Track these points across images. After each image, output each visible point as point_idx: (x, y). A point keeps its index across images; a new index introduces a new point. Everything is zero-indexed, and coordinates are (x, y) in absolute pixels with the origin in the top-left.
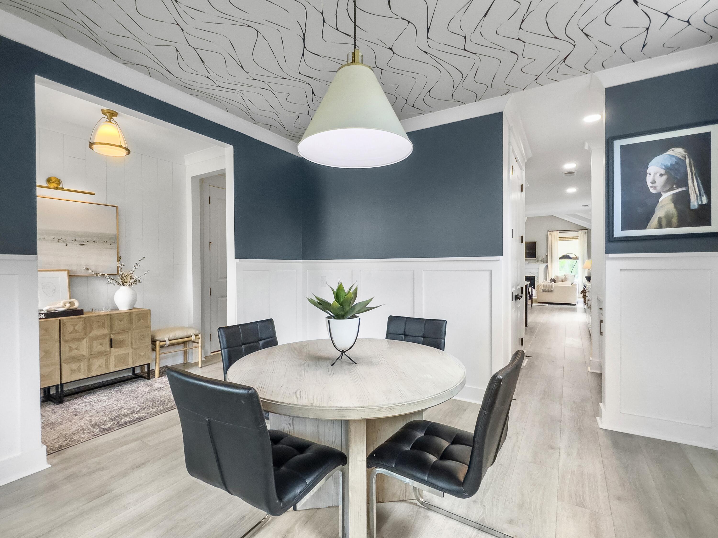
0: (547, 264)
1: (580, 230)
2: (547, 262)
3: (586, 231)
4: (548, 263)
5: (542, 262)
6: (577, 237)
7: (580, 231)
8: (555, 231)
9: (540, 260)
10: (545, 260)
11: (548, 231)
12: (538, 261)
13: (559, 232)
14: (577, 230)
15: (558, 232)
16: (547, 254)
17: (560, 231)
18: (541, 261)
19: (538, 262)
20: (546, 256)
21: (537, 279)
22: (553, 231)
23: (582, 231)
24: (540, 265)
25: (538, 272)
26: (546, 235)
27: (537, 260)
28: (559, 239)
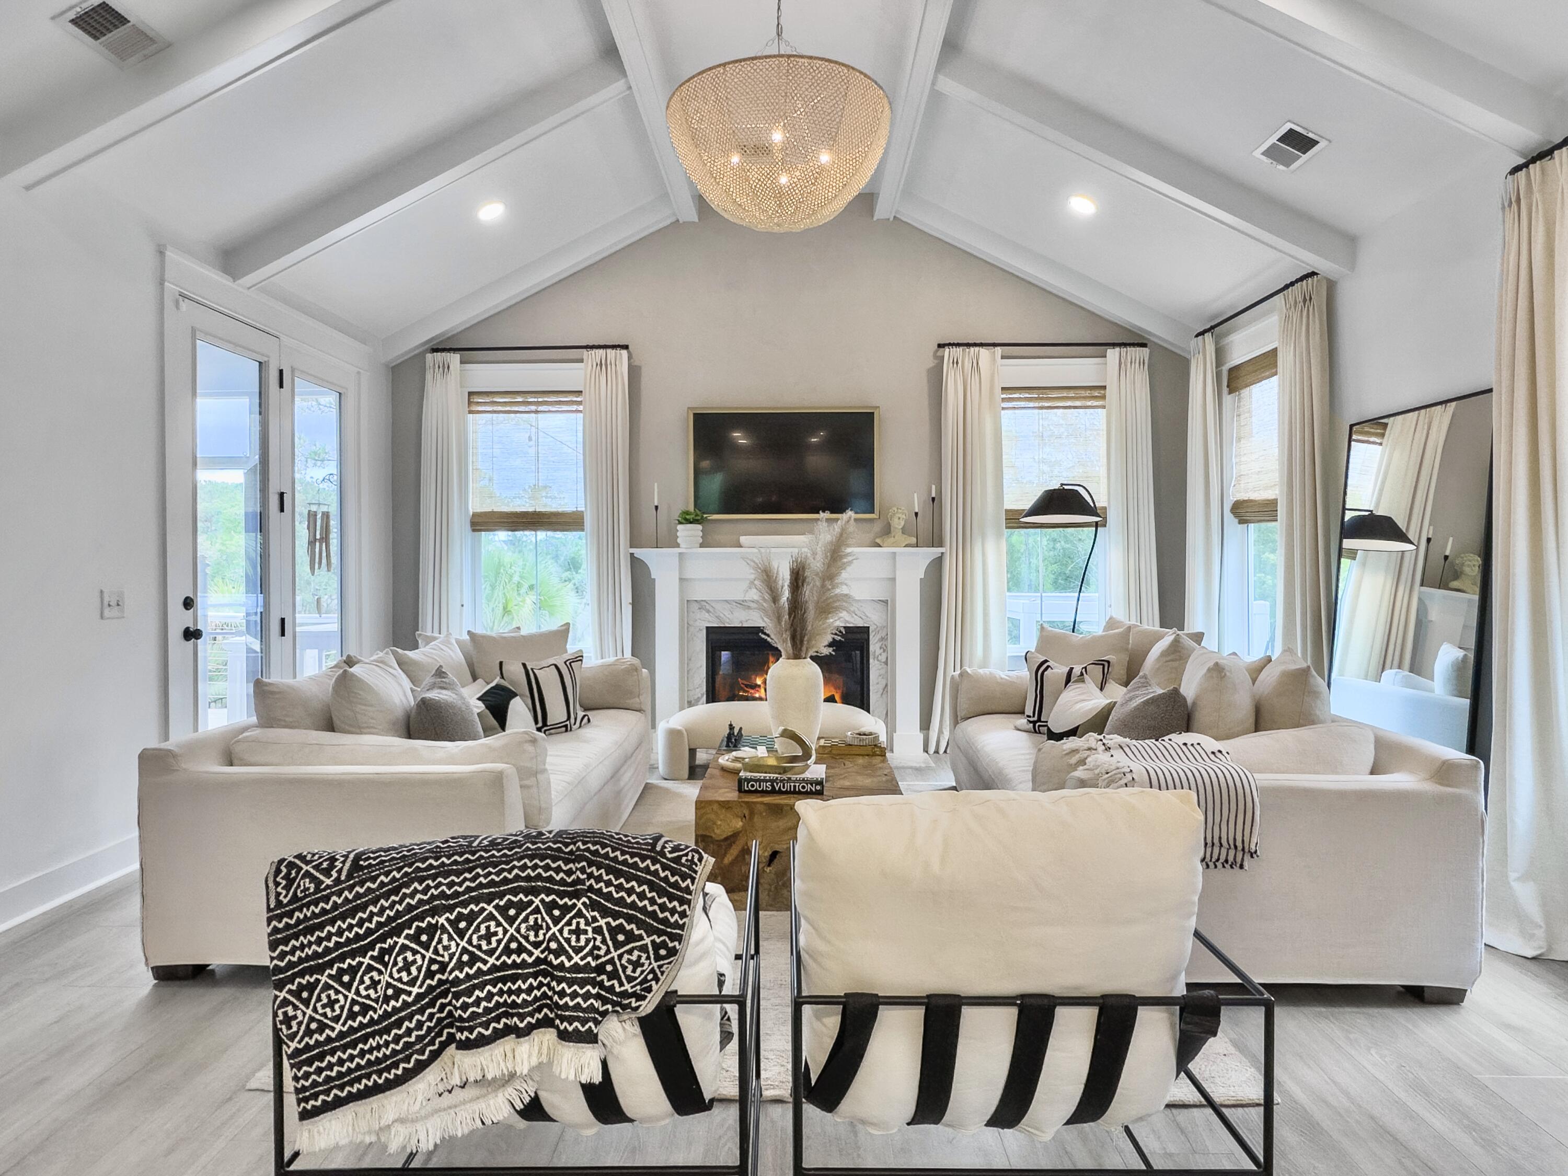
0: (942, 550)
1: (1114, 345)
2: (936, 540)
3: (1146, 351)
4: (941, 545)
5: (914, 540)
6: (1097, 392)
7: (1113, 354)
8: (981, 345)
9: (898, 523)
10: (924, 524)
11: (940, 346)
12: (887, 531)
13: (1003, 357)
14: (1099, 347)
15: (999, 350)
16: (940, 492)
17: (1013, 348)
18: (904, 531)
19: (891, 540)
20: (933, 499)
21: (881, 648)
22: (968, 345)
23: (1124, 350)
24: (894, 553)
25: (886, 602)
26: (929, 371)
27: (877, 527)
28: (1003, 400)
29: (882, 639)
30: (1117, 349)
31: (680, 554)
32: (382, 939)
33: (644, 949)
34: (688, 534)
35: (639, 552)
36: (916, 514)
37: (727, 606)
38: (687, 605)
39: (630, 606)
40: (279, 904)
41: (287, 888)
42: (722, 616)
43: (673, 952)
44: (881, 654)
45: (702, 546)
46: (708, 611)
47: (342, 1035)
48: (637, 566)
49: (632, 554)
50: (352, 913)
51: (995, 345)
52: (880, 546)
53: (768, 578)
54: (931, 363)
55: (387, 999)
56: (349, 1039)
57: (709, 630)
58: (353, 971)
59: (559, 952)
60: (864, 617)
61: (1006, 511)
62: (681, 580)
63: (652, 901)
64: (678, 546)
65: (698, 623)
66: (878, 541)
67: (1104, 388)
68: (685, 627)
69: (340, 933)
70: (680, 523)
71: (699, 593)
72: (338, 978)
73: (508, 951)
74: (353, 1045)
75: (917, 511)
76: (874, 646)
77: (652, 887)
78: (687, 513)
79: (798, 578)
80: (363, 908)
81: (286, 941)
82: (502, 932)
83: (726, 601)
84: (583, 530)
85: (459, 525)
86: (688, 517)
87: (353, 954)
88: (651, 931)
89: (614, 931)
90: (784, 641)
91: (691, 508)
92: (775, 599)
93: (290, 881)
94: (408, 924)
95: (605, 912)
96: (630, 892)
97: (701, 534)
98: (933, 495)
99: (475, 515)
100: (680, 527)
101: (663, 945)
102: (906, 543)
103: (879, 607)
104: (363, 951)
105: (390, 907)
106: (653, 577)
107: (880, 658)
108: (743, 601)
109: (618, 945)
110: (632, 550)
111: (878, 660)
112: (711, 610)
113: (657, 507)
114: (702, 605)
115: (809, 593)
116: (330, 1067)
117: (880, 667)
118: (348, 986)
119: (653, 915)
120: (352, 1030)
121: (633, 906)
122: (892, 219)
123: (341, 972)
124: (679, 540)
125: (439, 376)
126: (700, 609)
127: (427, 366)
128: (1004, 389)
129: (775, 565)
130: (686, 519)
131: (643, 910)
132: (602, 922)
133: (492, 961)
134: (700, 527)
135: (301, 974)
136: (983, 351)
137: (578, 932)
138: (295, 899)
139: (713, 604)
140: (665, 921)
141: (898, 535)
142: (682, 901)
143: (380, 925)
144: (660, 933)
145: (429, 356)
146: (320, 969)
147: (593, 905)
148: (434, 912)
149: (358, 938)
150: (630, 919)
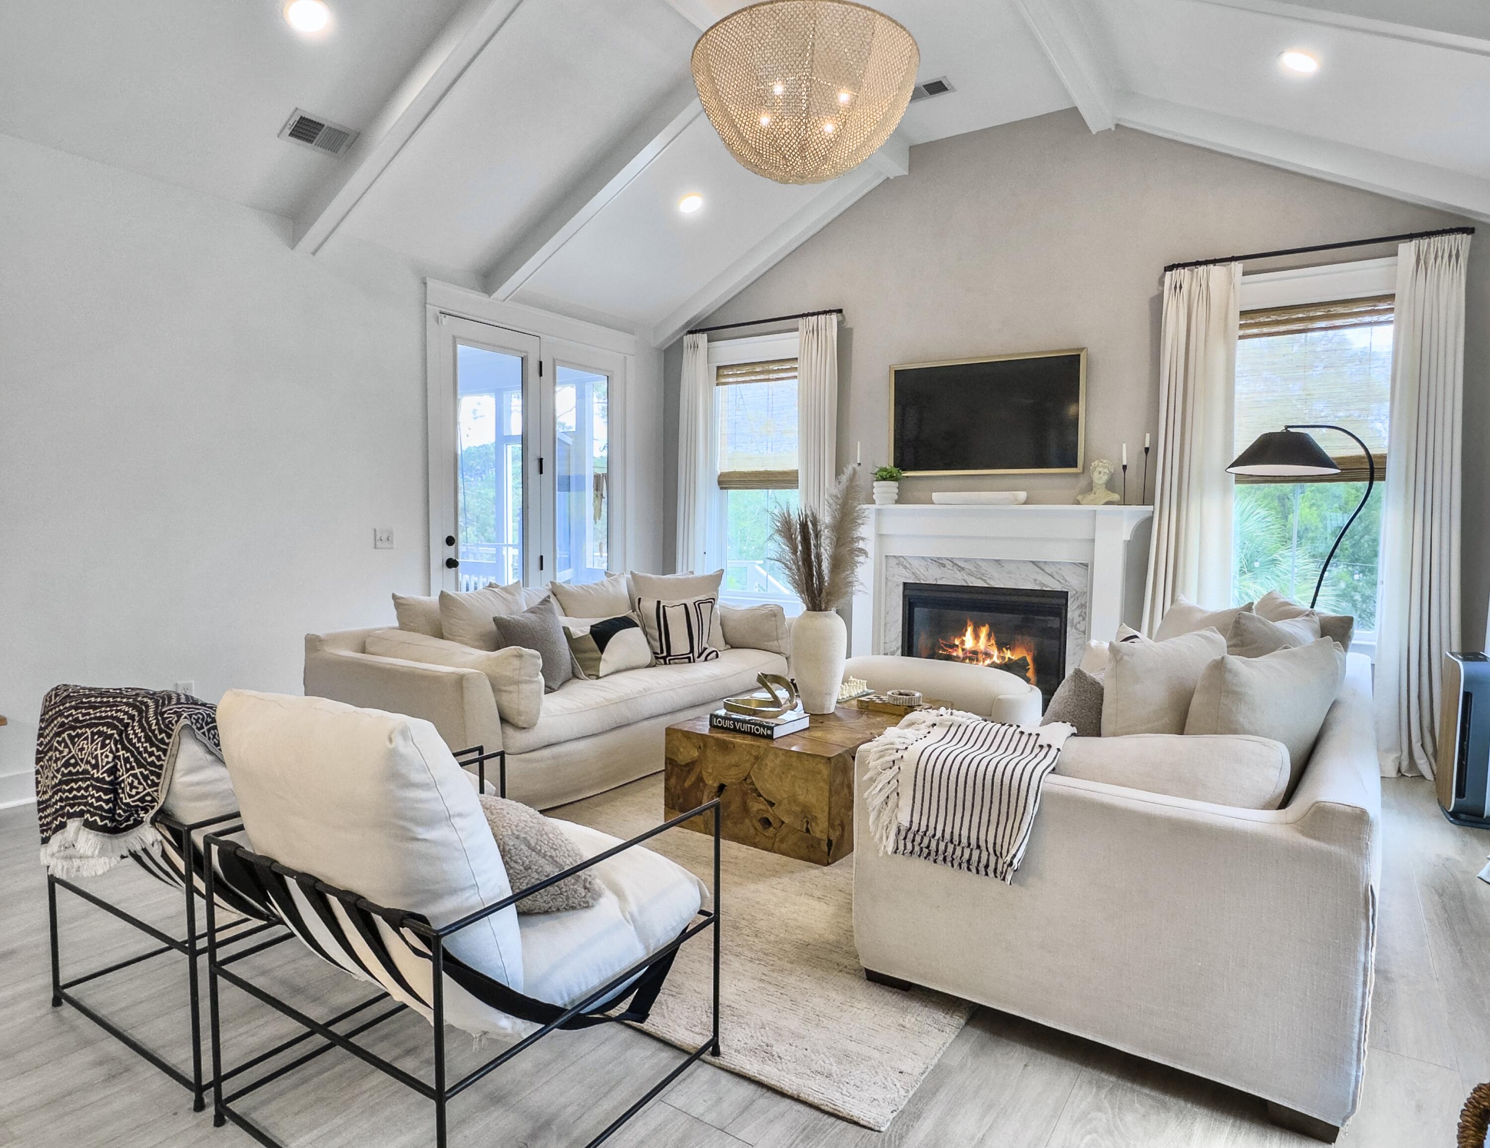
1: (1410, 237)
5: (1118, 497)
7: (1407, 250)
9: (1099, 478)
10: (1134, 479)
12: (1088, 487)
18: (1109, 486)
19: (1092, 497)
20: (1146, 451)
21: (1080, 616)
25: (1087, 565)
29: (1083, 606)
31: (876, 510)
34: (883, 491)
36: (1124, 467)
37: (923, 563)
38: (886, 559)
42: (918, 572)
44: (1079, 623)
45: (897, 502)
46: (905, 568)
52: (1079, 504)
54: (1150, 292)
57: (907, 586)
60: (1062, 581)
62: (879, 536)
64: (875, 503)
65: (895, 579)
66: (1078, 498)
67: (1392, 297)
68: (885, 582)
70: (877, 480)
71: (895, 548)
75: (1126, 463)
76: (1073, 613)
78: (886, 470)
83: (923, 558)
84: (797, 487)
86: (886, 474)
91: (889, 464)
97: (896, 491)
98: (1146, 446)
99: (721, 475)
100: (876, 484)
102: (1107, 500)
103: (1081, 571)
107: (1078, 626)
108: (938, 558)
111: (1076, 629)
112: (908, 565)
114: (900, 561)
117: (1079, 636)
124: (875, 497)
126: (898, 564)
130: (884, 476)
134: (896, 484)
139: (910, 561)
141: (1102, 493)
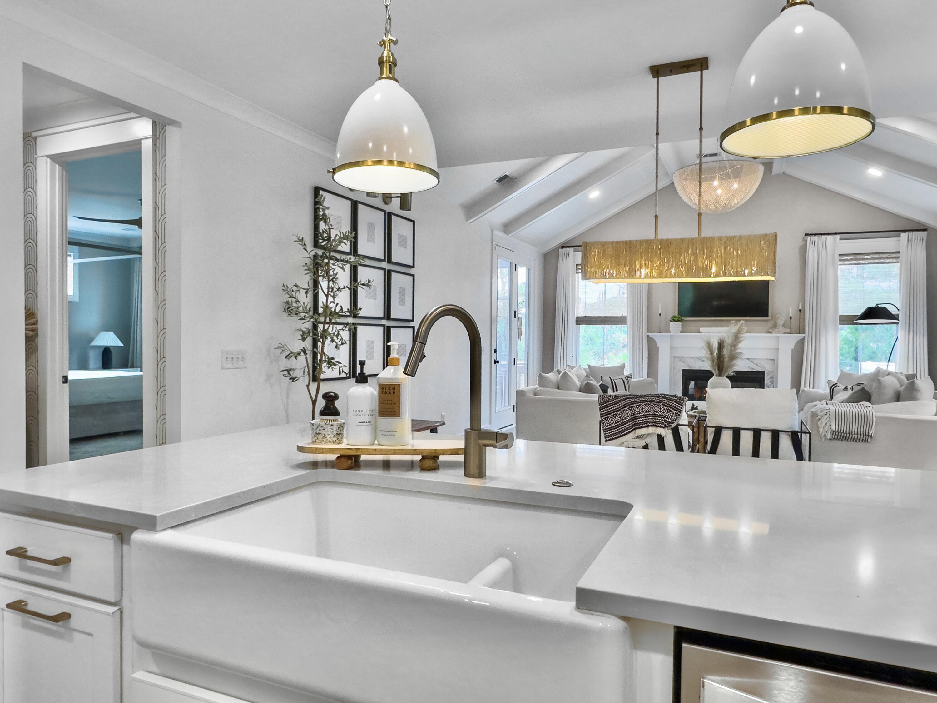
0: (804, 335)
1: (905, 231)
2: (801, 330)
3: (925, 233)
4: (804, 333)
5: (789, 330)
6: (893, 256)
7: (904, 236)
8: (828, 234)
9: (780, 322)
10: (795, 323)
11: (806, 235)
12: (775, 326)
13: (840, 239)
14: (896, 232)
15: (838, 237)
16: (803, 307)
17: (846, 235)
18: (784, 326)
19: (777, 330)
20: (800, 310)
21: (770, 382)
22: (821, 234)
23: (911, 234)
24: (779, 336)
25: (773, 360)
26: (800, 247)
27: (771, 323)
28: (840, 260)
29: (771, 378)
30: (907, 233)
31: (671, 335)
32: (622, 409)
33: (673, 413)
34: (675, 327)
35: (651, 334)
36: (791, 318)
37: (693, 360)
38: (674, 359)
39: (647, 359)
40: (601, 403)
41: (602, 400)
42: (691, 364)
43: (679, 415)
44: (770, 385)
45: (681, 332)
46: (684, 362)
47: (614, 426)
48: (650, 340)
49: (648, 336)
50: (616, 404)
51: (836, 234)
52: (771, 333)
53: (709, 346)
54: (801, 243)
55: (623, 419)
56: (615, 427)
57: (683, 370)
58: (616, 415)
59: (657, 412)
60: (762, 367)
61: (840, 316)
62: (671, 347)
63: (675, 405)
64: (670, 332)
65: (678, 367)
66: (770, 330)
67: (899, 252)
68: (672, 368)
69: (614, 407)
70: (671, 321)
71: (679, 353)
72: (613, 416)
73: (646, 412)
74: (616, 428)
75: (791, 316)
76: (767, 381)
77: (675, 402)
78: (675, 317)
79: (721, 346)
80: (618, 403)
81: (603, 409)
82: (646, 409)
83: (693, 357)
84: (626, 324)
85: (572, 321)
86: (675, 319)
87: (616, 411)
88: (675, 410)
89: (667, 410)
90: (715, 369)
91: (677, 314)
92: (712, 354)
93: (603, 399)
94: (627, 406)
95: (666, 406)
96: (671, 403)
97: (681, 327)
98: (800, 308)
99: (577, 317)
100: (671, 323)
101: (677, 413)
102: (784, 332)
103: (770, 362)
104: (618, 411)
105: (623, 403)
106: (658, 346)
108: (699, 357)
109: (668, 412)
110: (648, 334)
113: (660, 314)
114: (681, 359)
115: (726, 352)
116: (611, 432)
118: (615, 417)
119: (675, 407)
120: (616, 426)
121: (671, 405)
122: (781, 174)
123: (614, 415)
124: (670, 329)
125: (565, 258)
126: (680, 361)
127: (560, 254)
128: (840, 255)
129: (712, 341)
130: (674, 320)
131: (673, 406)
132: (665, 408)
133: (643, 414)
134: (680, 323)
135: (606, 415)
136: (829, 238)
137: (661, 409)
138: (604, 401)
139: (686, 359)
140: (678, 409)
141: (781, 328)
142: (681, 405)
143: (622, 406)
144: (677, 411)
145: (561, 250)
146: (610, 414)
147: (663, 405)
148: (632, 404)
149: (617, 408)
150: (671, 408)
